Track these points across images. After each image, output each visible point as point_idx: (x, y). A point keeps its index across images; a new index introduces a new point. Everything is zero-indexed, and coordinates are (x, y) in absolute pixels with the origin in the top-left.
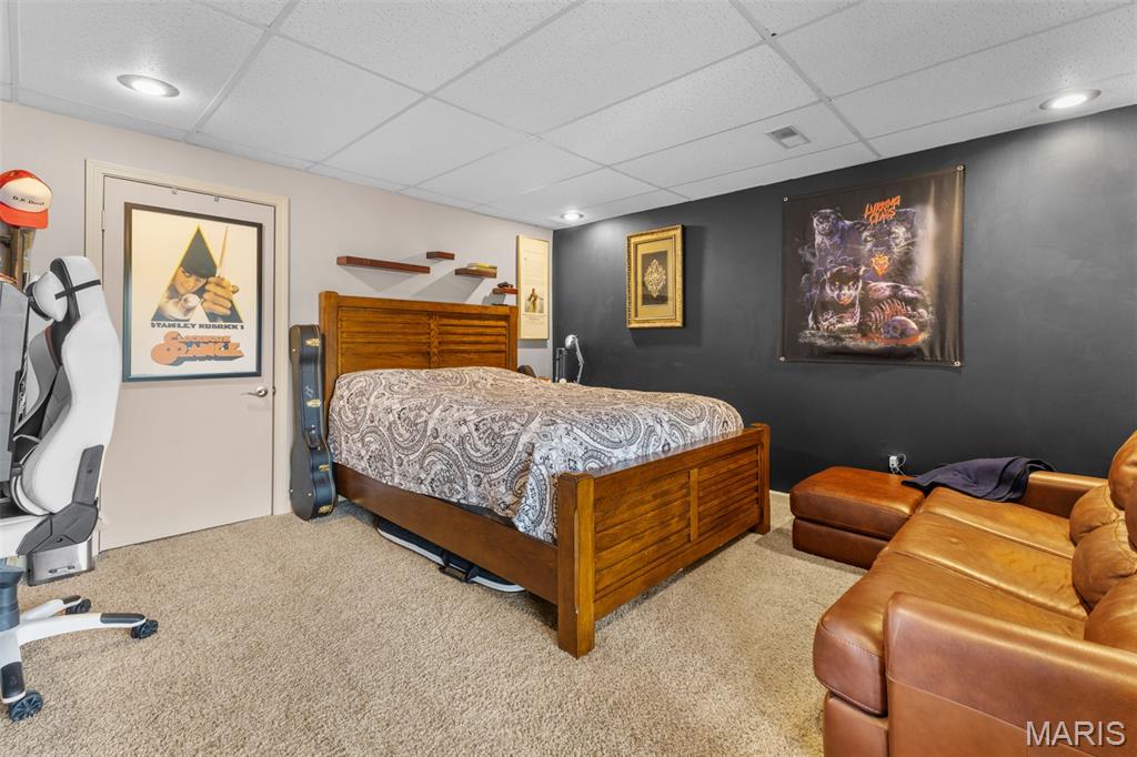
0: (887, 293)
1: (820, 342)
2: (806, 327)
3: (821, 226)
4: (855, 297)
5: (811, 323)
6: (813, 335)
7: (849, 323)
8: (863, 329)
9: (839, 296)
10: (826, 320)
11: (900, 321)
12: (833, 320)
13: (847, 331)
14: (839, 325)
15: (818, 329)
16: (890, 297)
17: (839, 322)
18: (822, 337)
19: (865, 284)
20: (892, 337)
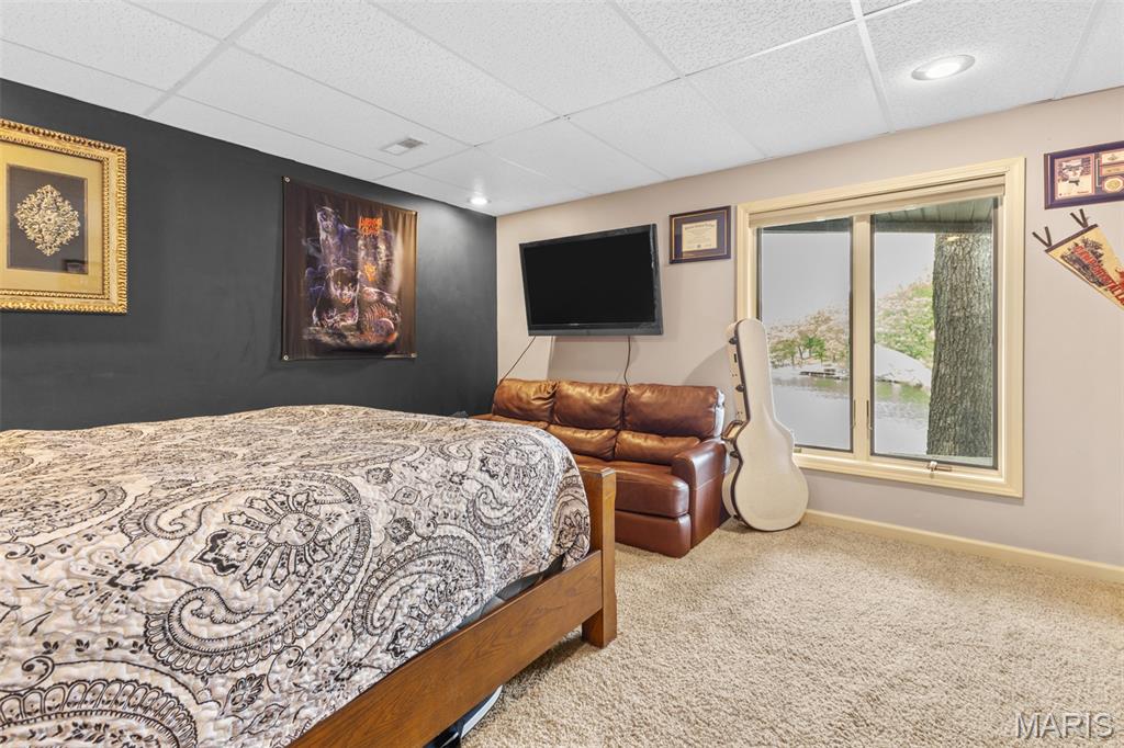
0: (375, 298)
1: (326, 339)
2: (310, 323)
3: (325, 223)
4: (354, 298)
5: (315, 319)
6: (318, 332)
7: (350, 322)
8: (359, 327)
9: (341, 295)
10: (332, 317)
11: (385, 322)
12: (337, 318)
13: (348, 328)
14: (343, 323)
15: (322, 326)
16: (377, 301)
17: (342, 320)
18: (327, 333)
19: (362, 287)
20: (381, 335)
